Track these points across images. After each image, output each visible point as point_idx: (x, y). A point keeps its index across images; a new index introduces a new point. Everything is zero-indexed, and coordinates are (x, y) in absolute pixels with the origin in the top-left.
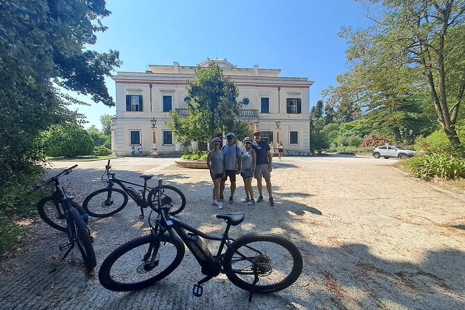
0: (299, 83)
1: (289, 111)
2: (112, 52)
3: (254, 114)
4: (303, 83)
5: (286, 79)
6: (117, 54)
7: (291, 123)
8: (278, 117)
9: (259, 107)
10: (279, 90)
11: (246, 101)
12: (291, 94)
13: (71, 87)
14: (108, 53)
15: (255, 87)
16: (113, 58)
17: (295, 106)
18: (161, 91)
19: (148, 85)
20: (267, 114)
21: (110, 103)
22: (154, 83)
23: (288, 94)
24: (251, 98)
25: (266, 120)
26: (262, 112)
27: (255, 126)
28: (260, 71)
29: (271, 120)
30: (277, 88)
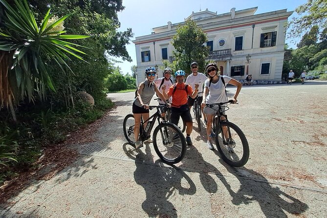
0: (276, 16)
1: (262, 45)
2: (128, 30)
3: (228, 53)
4: (280, 15)
5: (262, 15)
6: (131, 30)
7: (262, 57)
8: (251, 52)
9: (233, 46)
10: (253, 28)
11: (222, 43)
12: (266, 28)
13: (113, 54)
14: (127, 30)
15: (230, 29)
16: (129, 33)
18: (161, 45)
19: (153, 43)
20: (240, 51)
21: (130, 60)
22: (156, 41)
23: (263, 29)
24: (226, 39)
25: (239, 56)
26: (236, 50)
27: (228, 63)
28: (237, 13)
29: (243, 56)
30: (251, 26)
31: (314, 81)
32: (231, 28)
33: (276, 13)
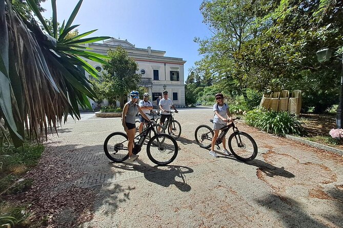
0: (177, 61)
1: (172, 79)
3: (149, 81)
4: (179, 61)
7: (173, 87)
8: (165, 83)
9: (152, 76)
10: (165, 65)
11: (143, 72)
12: (173, 68)
15: (149, 63)
17: (175, 76)
20: (157, 81)
23: (171, 68)
24: (146, 70)
25: (157, 85)
26: (154, 79)
27: (150, 89)
28: (153, 51)
29: (160, 85)
30: (163, 64)
31: (200, 106)
32: (150, 61)
33: (177, 59)
